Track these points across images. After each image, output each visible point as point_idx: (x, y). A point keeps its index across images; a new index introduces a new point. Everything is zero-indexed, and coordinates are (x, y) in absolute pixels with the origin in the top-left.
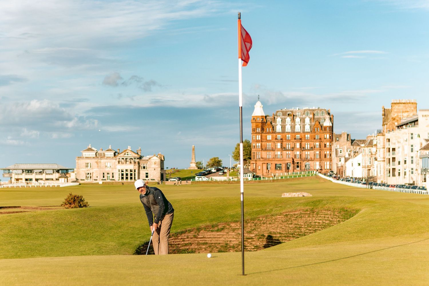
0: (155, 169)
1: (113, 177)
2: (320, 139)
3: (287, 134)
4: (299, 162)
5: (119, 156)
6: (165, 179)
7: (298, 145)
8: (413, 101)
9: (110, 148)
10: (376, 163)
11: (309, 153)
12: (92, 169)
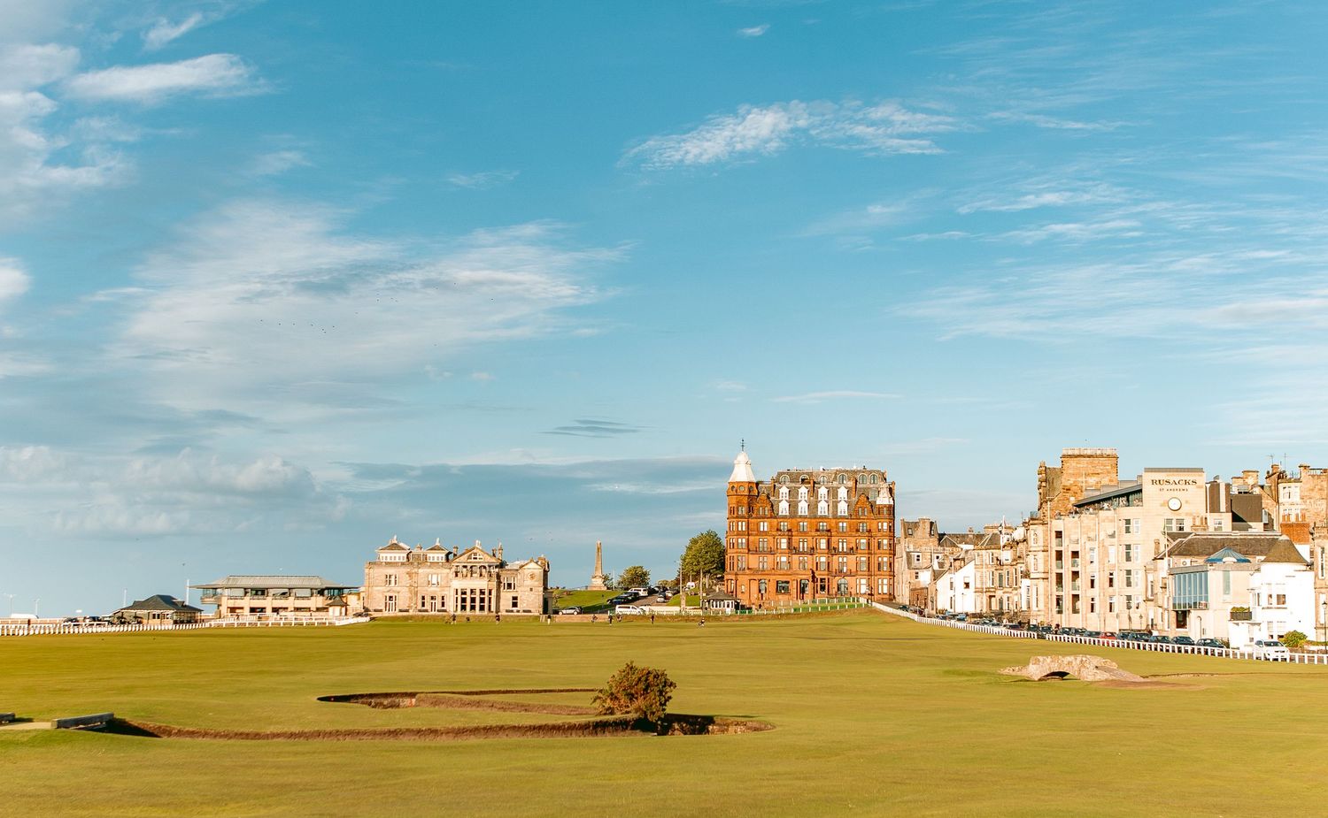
0: (531, 590)
1: (443, 605)
2: (870, 531)
3: (799, 520)
4: (826, 577)
5: (457, 560)
6: (550, 610)
7: (823, 544)
8: (1109, 452)
9: (438, 544)
10: (1026, 582)
11: (845, 559)
12: (398, 589)
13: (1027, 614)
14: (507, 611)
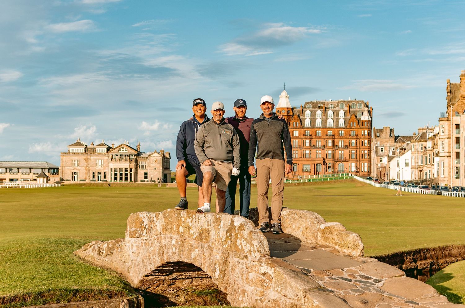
0: (155, 169)
1: (105, 177)
2: (357, 136)
3: (317, 129)
4: (331, 162)
5: (113, 152)
6: (169, 180)
7: (330, 143)
9: (103, 143)
10: (437, 159)
11: (343, 152)
12: (80, 168)
13: (437, 180)
14: (142, 181)
